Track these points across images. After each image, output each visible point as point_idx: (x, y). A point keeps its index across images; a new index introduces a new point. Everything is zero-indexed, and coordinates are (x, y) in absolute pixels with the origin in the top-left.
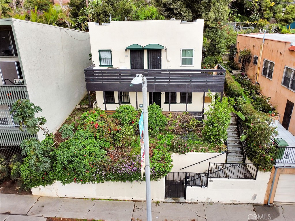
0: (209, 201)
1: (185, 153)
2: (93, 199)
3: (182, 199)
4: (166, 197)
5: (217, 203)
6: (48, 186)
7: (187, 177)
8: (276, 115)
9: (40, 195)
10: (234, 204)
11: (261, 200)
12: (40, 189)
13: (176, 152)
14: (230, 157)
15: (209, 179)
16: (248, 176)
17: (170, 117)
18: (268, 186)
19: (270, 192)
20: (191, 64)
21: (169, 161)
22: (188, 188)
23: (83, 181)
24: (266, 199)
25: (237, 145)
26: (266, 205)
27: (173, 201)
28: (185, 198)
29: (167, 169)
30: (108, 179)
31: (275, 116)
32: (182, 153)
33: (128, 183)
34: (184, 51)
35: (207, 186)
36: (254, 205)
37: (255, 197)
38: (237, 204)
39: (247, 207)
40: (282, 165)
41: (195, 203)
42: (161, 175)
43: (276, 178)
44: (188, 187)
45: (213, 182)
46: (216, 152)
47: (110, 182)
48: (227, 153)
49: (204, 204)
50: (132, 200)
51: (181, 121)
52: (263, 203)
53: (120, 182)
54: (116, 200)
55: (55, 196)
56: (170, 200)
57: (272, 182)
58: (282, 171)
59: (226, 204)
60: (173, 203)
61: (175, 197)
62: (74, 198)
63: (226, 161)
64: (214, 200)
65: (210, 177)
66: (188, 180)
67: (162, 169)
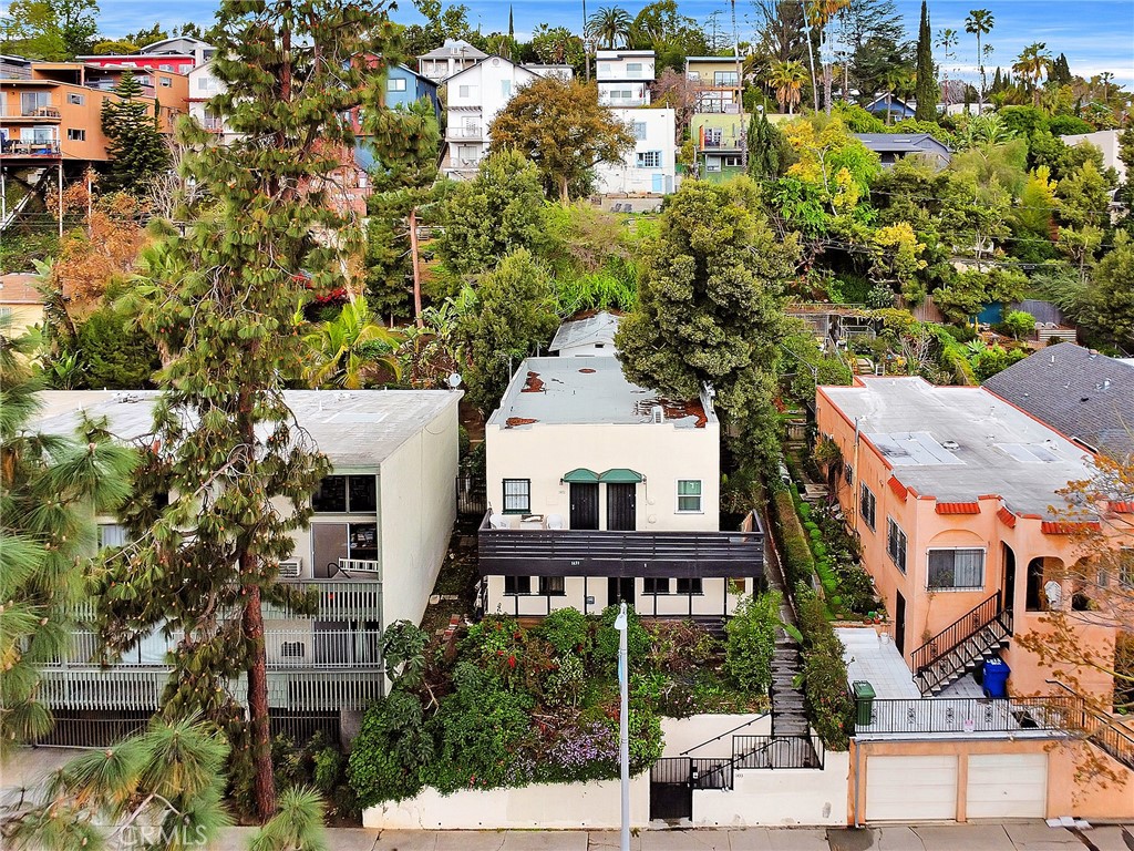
0: (740, 824)
1: (688, 716)
2: (499, 830)
3: (684, 822)
4: (651, 819)
5: (755, 828)
6: (407, 803)
7: (693, 769)
8: (884, 620)
9: (382, 827)
10: (789, 828)
11: (840, 818)
12: (385, 810)
13: (671, 715)
14: (781, 723)
15: (735, 771)
16: (812, 762)
17: (656, 632)
18: (850, 784)
19: (856, 798)
20: (698, 509)
21: (658, 735)
22: (696, 793)
23: (488, 786)
24: (851, 814)
25: (796, 694)
26: (851, 828)
27: (666, 826)
28: (691, 819)
29: (654, 753)
30: (538, 778)
31: (883, 623)
32: (682, 716)
33: (577, 784)
34: (683, 483)
35: (731, 788)
36: (829, 829)
37: (828, 810)
38: (796, 828)
39: (814, 832)
40: (867, 737)
41: (712, 829)
42: (641, 766)
43: (862, 765)
44: (694, 791)
45: (743, 777)
46: (751, 712)
47: (541, 785)
48: (774, 715)
49: (730, 830)
50: (583, 827)
51: (679, 641)
52: (845, 823)
53: (561, 785)
54: (549, 830)
55: (415, 826)
56: (661, 824)
57: (856, 774)
58: (870, 750)
59: (775, 828)
60: (667, 830)
61: (671, 817)
62: (458, 830)
63: (773, 732)
64: (750, 820)
65: (738, 768)
66: (695, 775)
67: (644, 753)
